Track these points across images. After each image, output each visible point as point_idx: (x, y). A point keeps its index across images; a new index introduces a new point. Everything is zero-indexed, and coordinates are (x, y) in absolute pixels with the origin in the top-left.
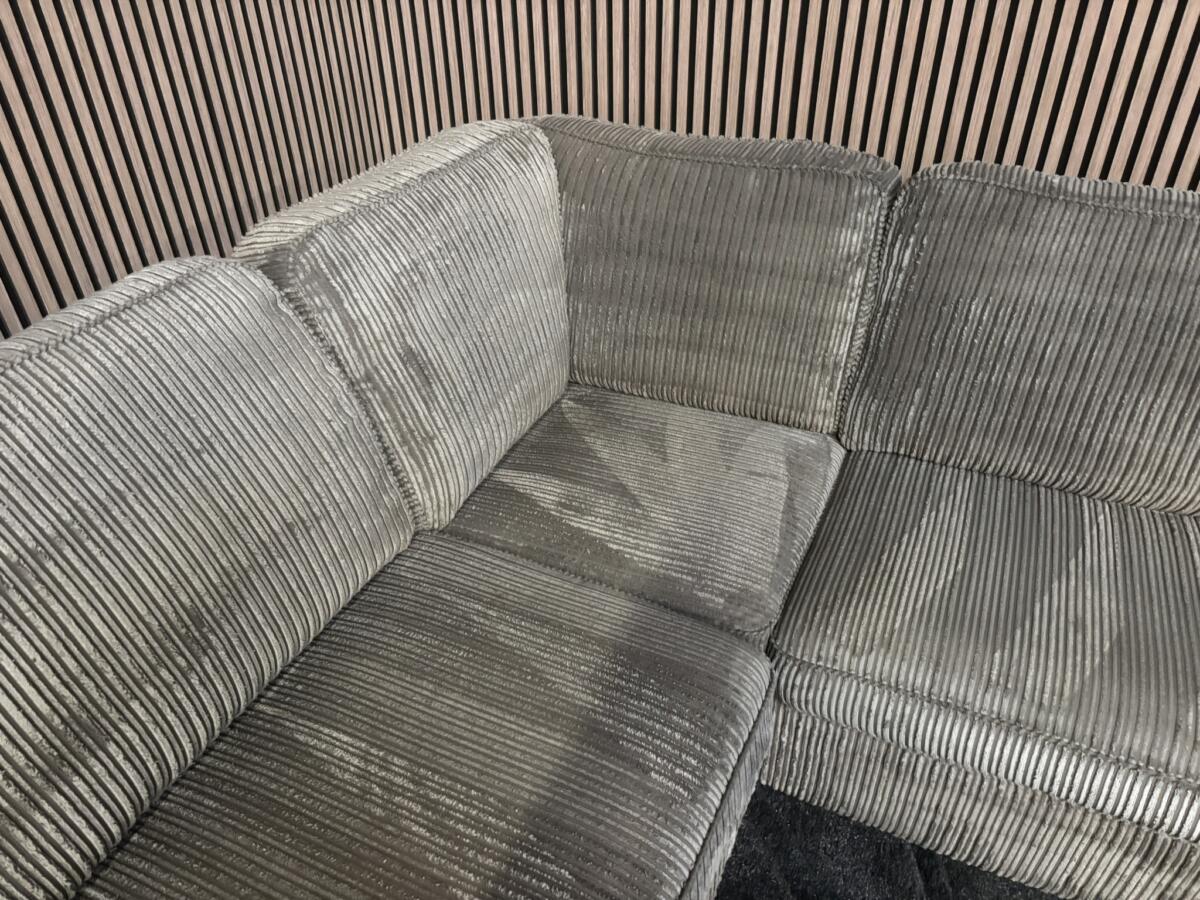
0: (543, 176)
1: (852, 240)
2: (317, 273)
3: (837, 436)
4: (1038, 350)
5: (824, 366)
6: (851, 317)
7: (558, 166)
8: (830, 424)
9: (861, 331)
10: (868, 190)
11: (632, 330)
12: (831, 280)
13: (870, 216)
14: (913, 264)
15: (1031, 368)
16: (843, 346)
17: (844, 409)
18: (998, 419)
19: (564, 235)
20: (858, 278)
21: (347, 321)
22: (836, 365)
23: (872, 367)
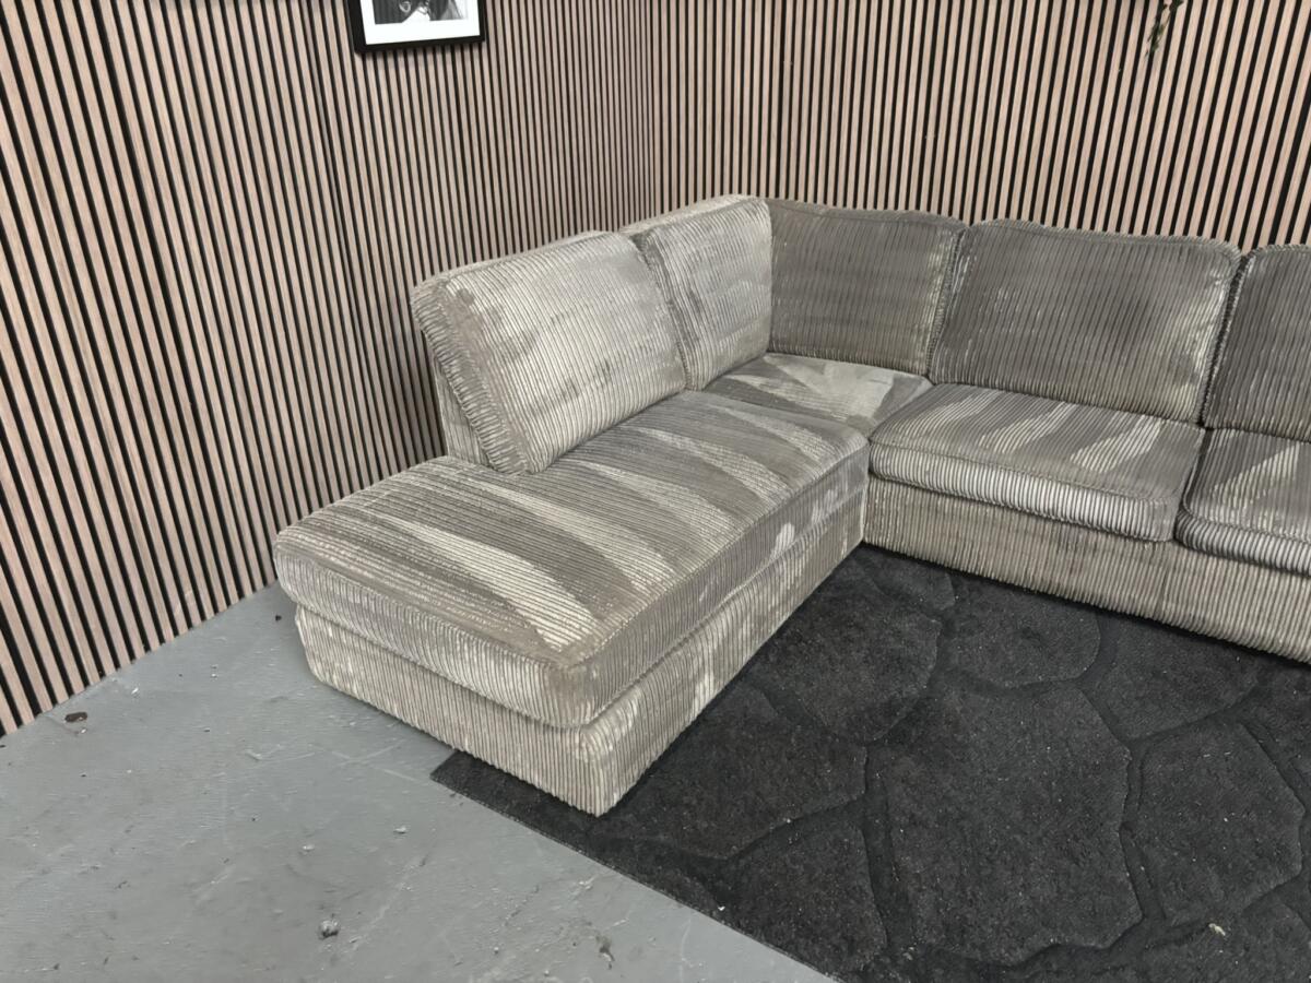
0: (763, 225)
1: (936, 259)
2: (653, 247)
3: (927, 376)
4: (1033, 314)
5: (919, 330)
6: (935, 302)
7: (773, 222)
8: (924, 367)
9: (941, 310)
10: (945, 232)
11: (809, 314)
12: (923, 281)
13: (948, 246)
14: (969, 271)
15: (1029, 325)
16: (930, 319)
17: (931, 358)
18: (1013, 354)
19: (773, 260)
20: (939, 281)
21: (665, 271)
22: (926, 331)
23: (945, 331)
